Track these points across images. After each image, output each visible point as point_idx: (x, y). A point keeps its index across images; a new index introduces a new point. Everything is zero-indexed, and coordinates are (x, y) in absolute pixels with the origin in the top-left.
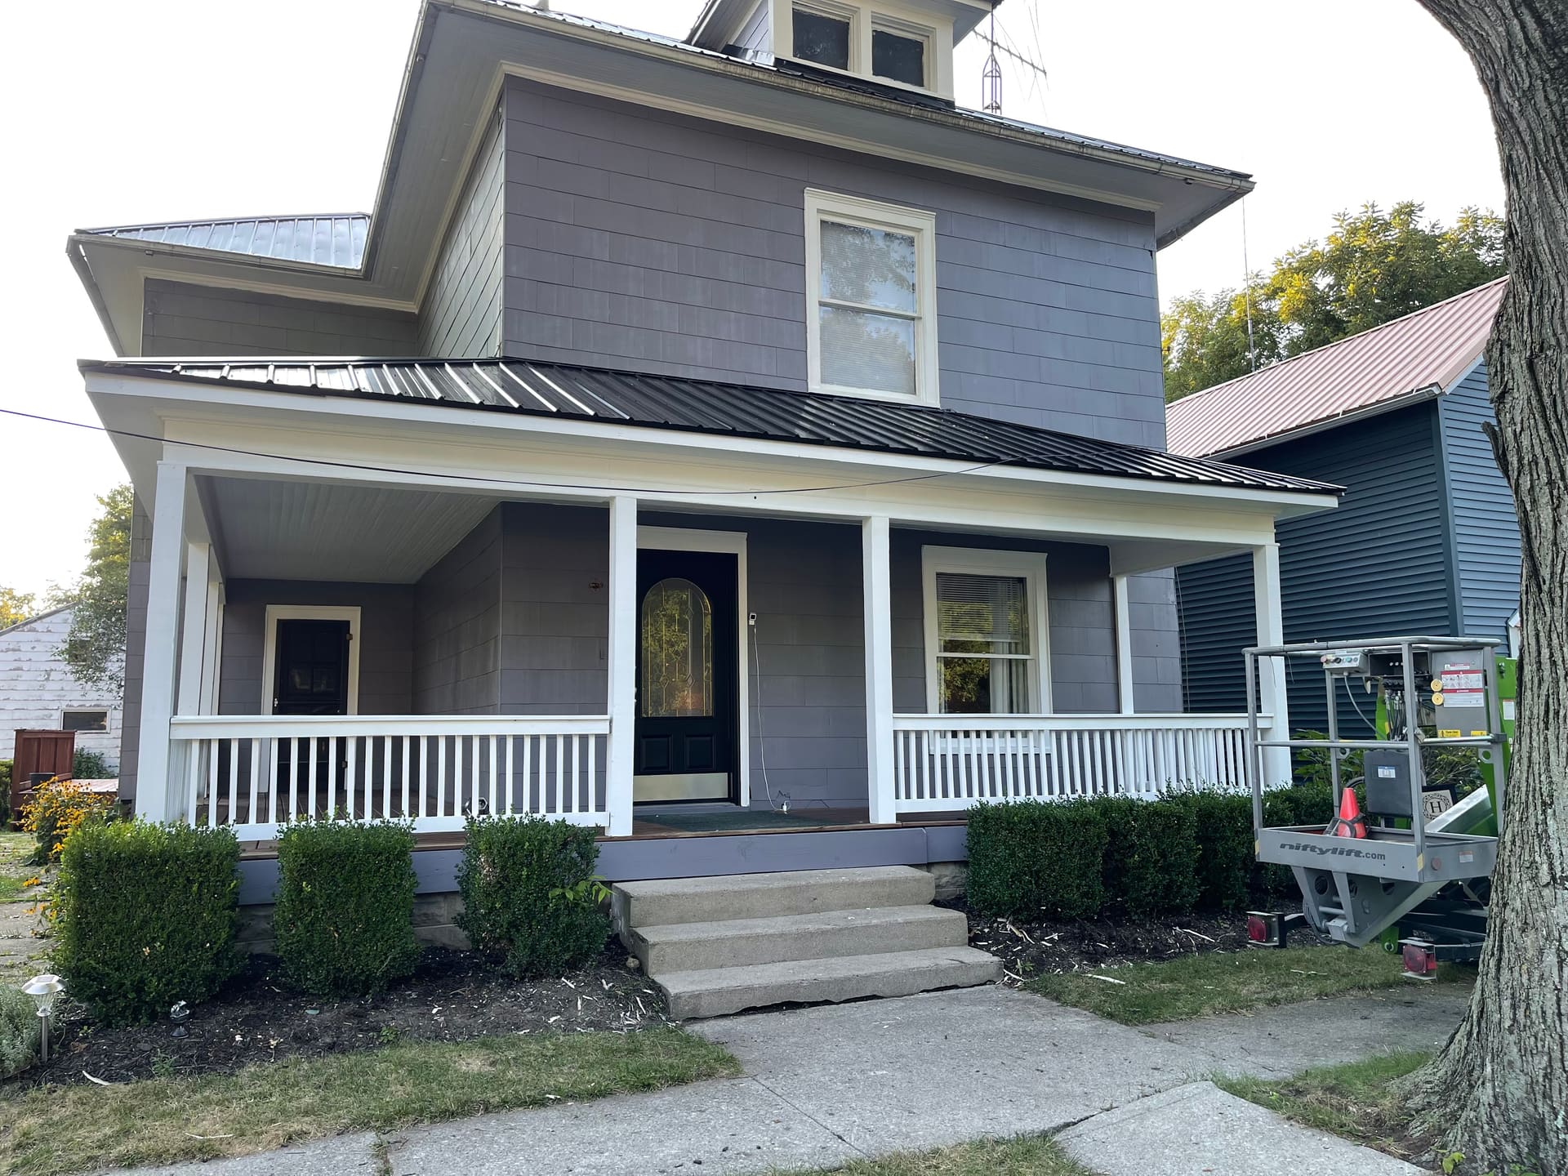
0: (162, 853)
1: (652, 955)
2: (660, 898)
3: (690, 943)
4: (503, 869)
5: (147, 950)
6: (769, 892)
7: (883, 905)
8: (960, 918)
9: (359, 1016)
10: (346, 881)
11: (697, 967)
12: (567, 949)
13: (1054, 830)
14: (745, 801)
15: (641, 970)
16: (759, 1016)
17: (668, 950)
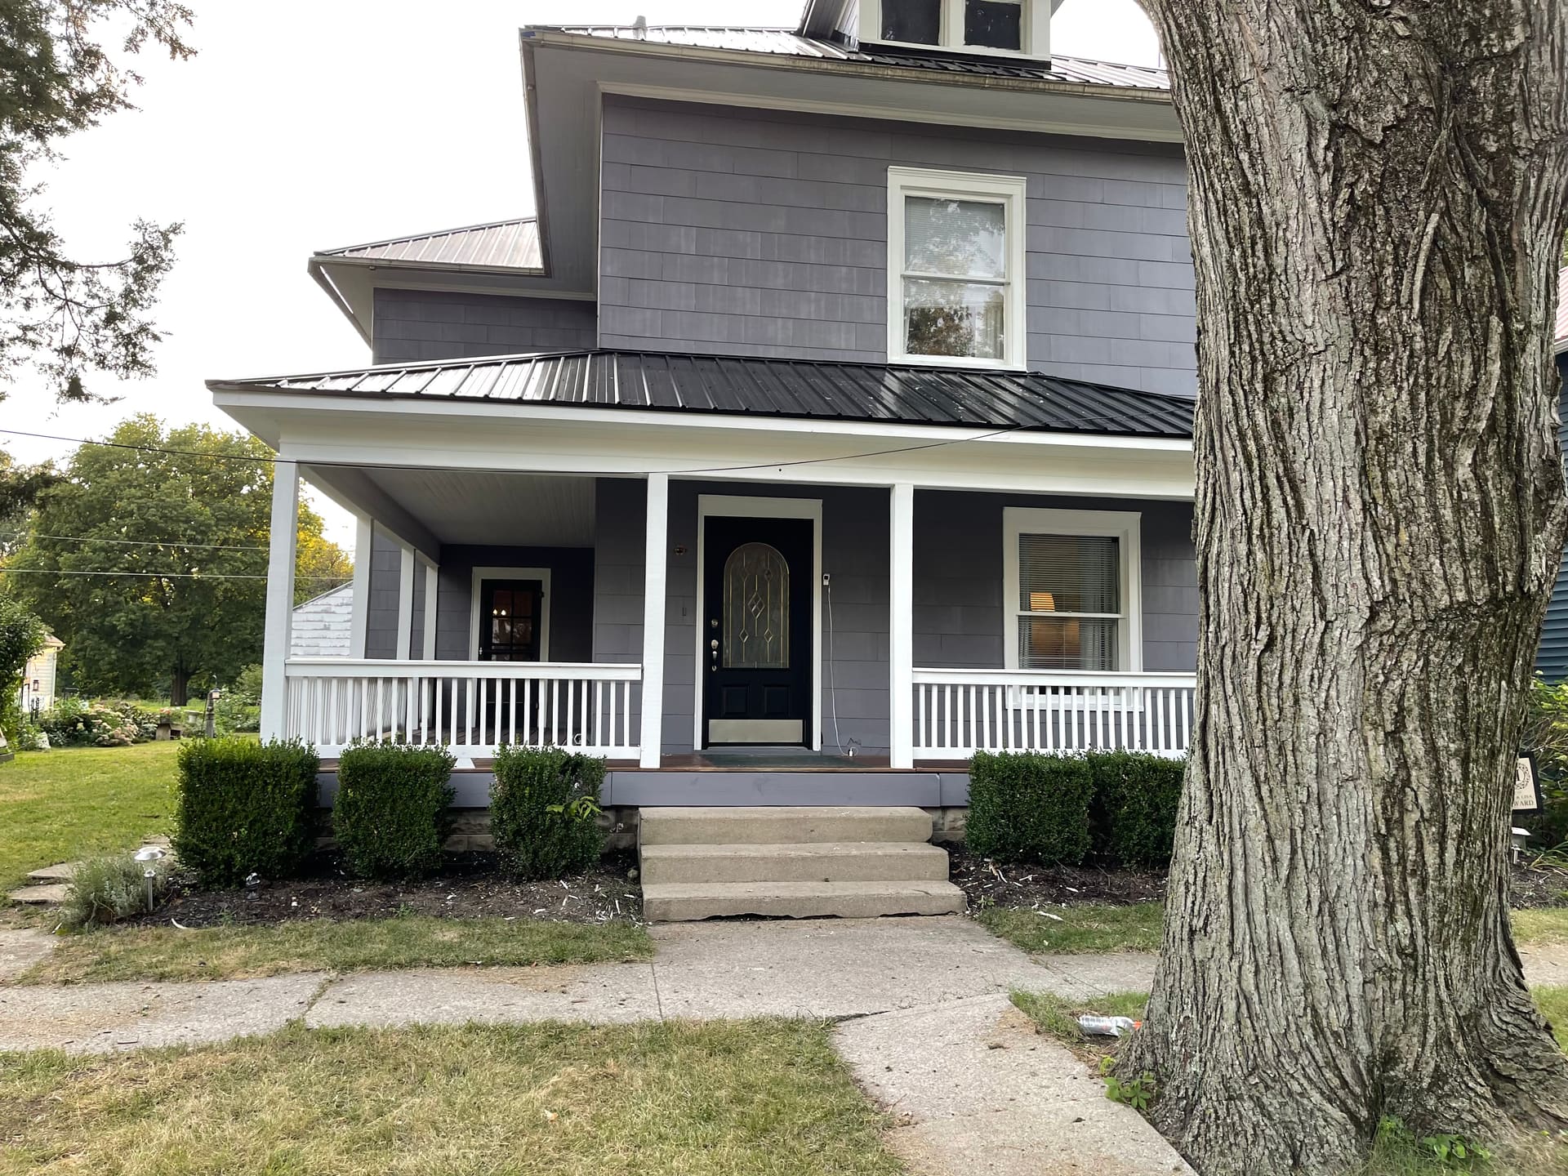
0: (246, 761)
1: (644, 867)
2: (667, 821)
3: (679, 860)
4: (511, 787)
5: (236, 834)
6: (769, 822)
7: (879, 840)
8: (941, 855)
9: (388, 896)
10: (382, 790)
11: (685, 880)
12: (564, 857)
13: (1033, 779)
14: (817, 746)
15: (637, 880)
16: (722, 924)
17: (660, 865)
